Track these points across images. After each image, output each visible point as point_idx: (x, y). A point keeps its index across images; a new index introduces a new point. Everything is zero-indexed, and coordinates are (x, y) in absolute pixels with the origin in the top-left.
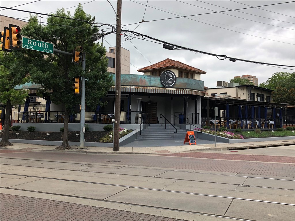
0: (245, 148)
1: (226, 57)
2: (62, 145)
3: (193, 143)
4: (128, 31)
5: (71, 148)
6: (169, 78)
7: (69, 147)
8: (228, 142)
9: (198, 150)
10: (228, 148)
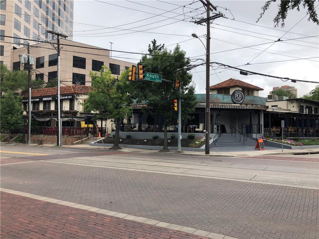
0: (307, 154)
1: (288, 79)
2: (163, 149)
3: (263, 149)
4: (215, 63)
5: (170, 151)
6: (239, 96)
7: (169, 151)
8: (290, 148)
9: (270, 154)
10: (293, 153)
